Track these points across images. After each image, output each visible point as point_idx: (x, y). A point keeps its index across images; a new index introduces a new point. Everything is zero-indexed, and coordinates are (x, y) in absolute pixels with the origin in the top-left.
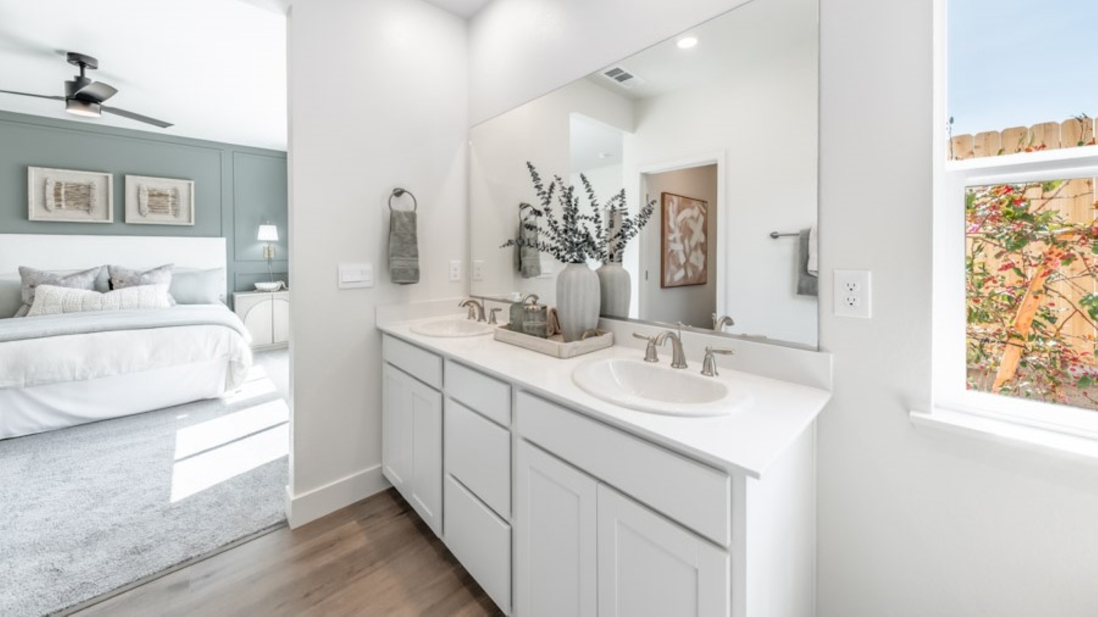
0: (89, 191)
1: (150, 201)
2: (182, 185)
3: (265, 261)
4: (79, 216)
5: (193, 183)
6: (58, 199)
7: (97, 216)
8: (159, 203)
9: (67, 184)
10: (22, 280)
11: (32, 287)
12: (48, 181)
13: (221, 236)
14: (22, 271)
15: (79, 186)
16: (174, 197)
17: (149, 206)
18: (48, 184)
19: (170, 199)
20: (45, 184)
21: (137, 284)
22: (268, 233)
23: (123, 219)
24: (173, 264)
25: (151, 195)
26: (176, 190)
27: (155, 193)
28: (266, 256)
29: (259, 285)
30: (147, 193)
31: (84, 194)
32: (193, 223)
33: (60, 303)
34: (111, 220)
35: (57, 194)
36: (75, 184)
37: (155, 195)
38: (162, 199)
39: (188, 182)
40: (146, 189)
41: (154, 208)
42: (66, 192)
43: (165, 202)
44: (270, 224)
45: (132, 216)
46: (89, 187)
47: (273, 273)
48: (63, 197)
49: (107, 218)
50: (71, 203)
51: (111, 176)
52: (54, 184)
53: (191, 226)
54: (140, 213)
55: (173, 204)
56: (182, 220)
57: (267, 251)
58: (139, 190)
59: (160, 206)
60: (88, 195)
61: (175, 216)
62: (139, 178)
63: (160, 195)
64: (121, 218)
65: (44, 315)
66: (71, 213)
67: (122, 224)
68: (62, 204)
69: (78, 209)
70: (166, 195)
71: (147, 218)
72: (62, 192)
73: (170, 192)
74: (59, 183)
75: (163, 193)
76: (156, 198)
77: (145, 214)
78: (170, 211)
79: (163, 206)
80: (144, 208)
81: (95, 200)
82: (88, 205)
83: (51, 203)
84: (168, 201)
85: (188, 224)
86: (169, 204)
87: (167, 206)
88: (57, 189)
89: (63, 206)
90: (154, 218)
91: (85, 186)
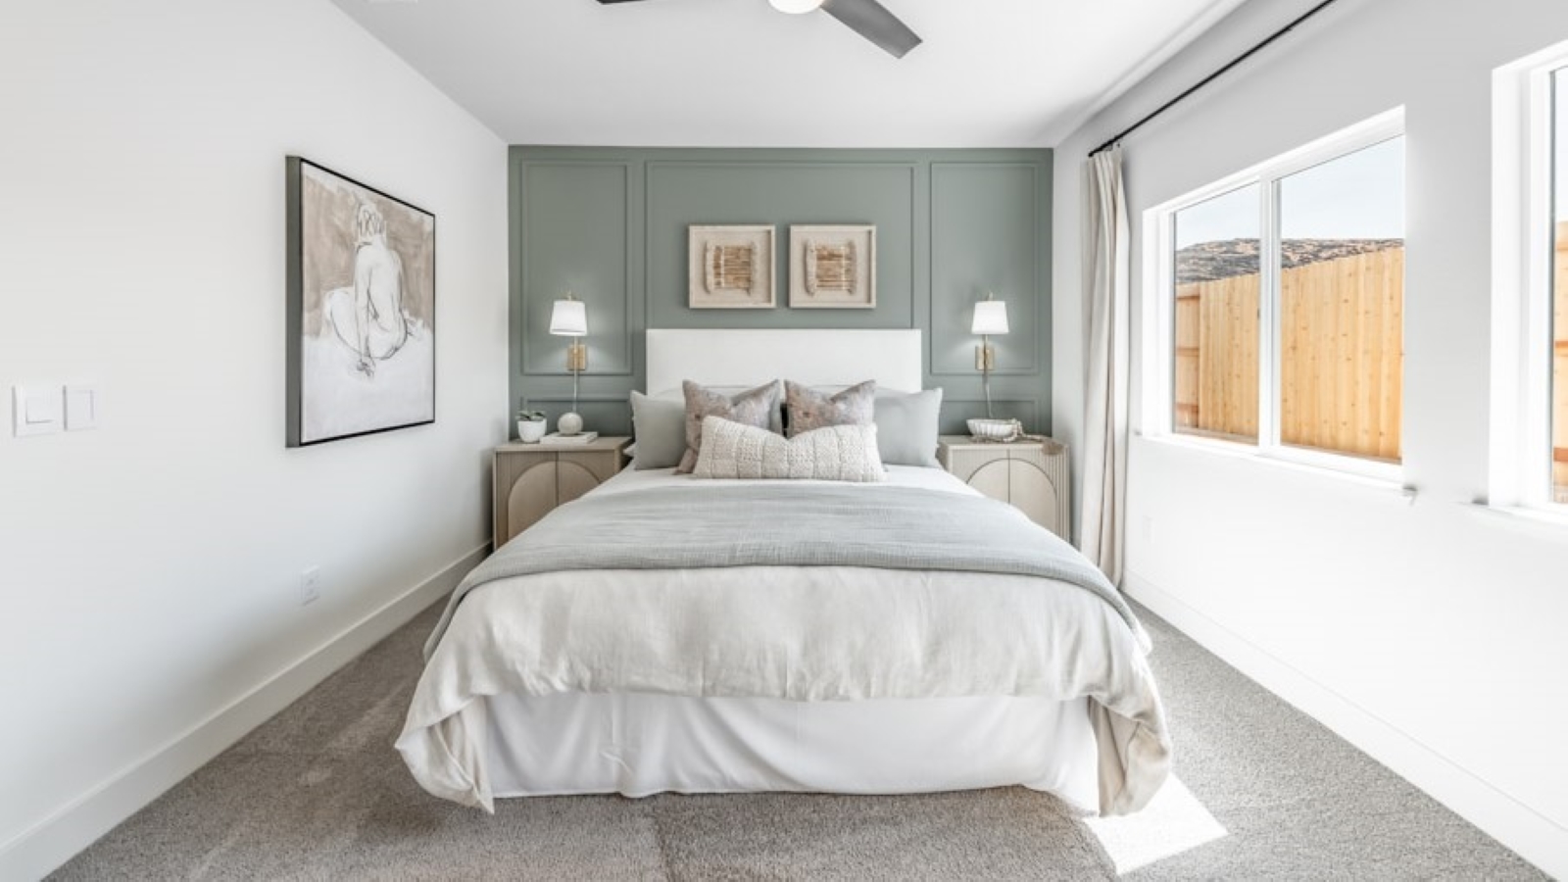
0: (750, 258)
1: (819, 267)
2: (857, 234)
3: (978, 375)
4: (737, 299)
5: (873, 228)
6: (718, 274)
7: (756, 300)
8: (829, 270)
9: (726, 248)
10: (687, 403)
11: (699, 417)
12: (708, 246)
13: (912, 327)
14: (688, 389)
15: (739, 249)
16: (849, 258)
17: (818, 276)
18: (708, 251)
19: (844, 262)
20: (705, 251)
21: (830, 422)
22: (990, 317)
23: (787, 303)
24: (873, 381)
25: (821, 258)
26: (851, 246)
27: (825, 253)
28: (981, 366)
29: (978, 425)
30: (815, 253)
31: (745, 263)
32: (873, 304)
33: (734, 454)
34: (773, 304)
35: (717, 266)
36: (733, 248)
37: (828, 256)
38: (833, 263)
39: (867, 228)
40: (813, 248)
41: (826, 280)
42: (726, 261)
43: (837, 269)
44: (995, 298)
45: (798, 298)
46: (750, 251)
47: (993, 402)
48: (722, 271)
49: (769, 299)
50: (731, 278)
51: (773, 228)
52: (714, 248)
53: (870, 310)
54: (807, 289)
55: (848, 271)
56: (858, 300)
57: (981, 355)
58: (805, 250)
59: (830, 276)
60: (748, 264)
61: (850, 291)
62: (807, 228)
63: (832, 256)
64: (785, 298)
65: (714, 477)
66: (730, 293)
67: (785, 309)
68: (722, 280)
69: (738, 287)
70: (840, 256)
71: (815, 297)
72: (722, 262)
73: (843, 250)
74: (718, 249)
75: (836, 252)
76: (825, 262)
77: (812, 290)
78: (844, 284)
79: (835, 276)
80: (813, 280)
81: (755, 271)
82: (749, 280)
83: (711, 279)
84: (841, 266)
85: (867, 306)
86: (843, 271)
87: (841, 274)
88: (717, 258)
89: (723, 285)
90: (825, 298)
91: (745, 250)
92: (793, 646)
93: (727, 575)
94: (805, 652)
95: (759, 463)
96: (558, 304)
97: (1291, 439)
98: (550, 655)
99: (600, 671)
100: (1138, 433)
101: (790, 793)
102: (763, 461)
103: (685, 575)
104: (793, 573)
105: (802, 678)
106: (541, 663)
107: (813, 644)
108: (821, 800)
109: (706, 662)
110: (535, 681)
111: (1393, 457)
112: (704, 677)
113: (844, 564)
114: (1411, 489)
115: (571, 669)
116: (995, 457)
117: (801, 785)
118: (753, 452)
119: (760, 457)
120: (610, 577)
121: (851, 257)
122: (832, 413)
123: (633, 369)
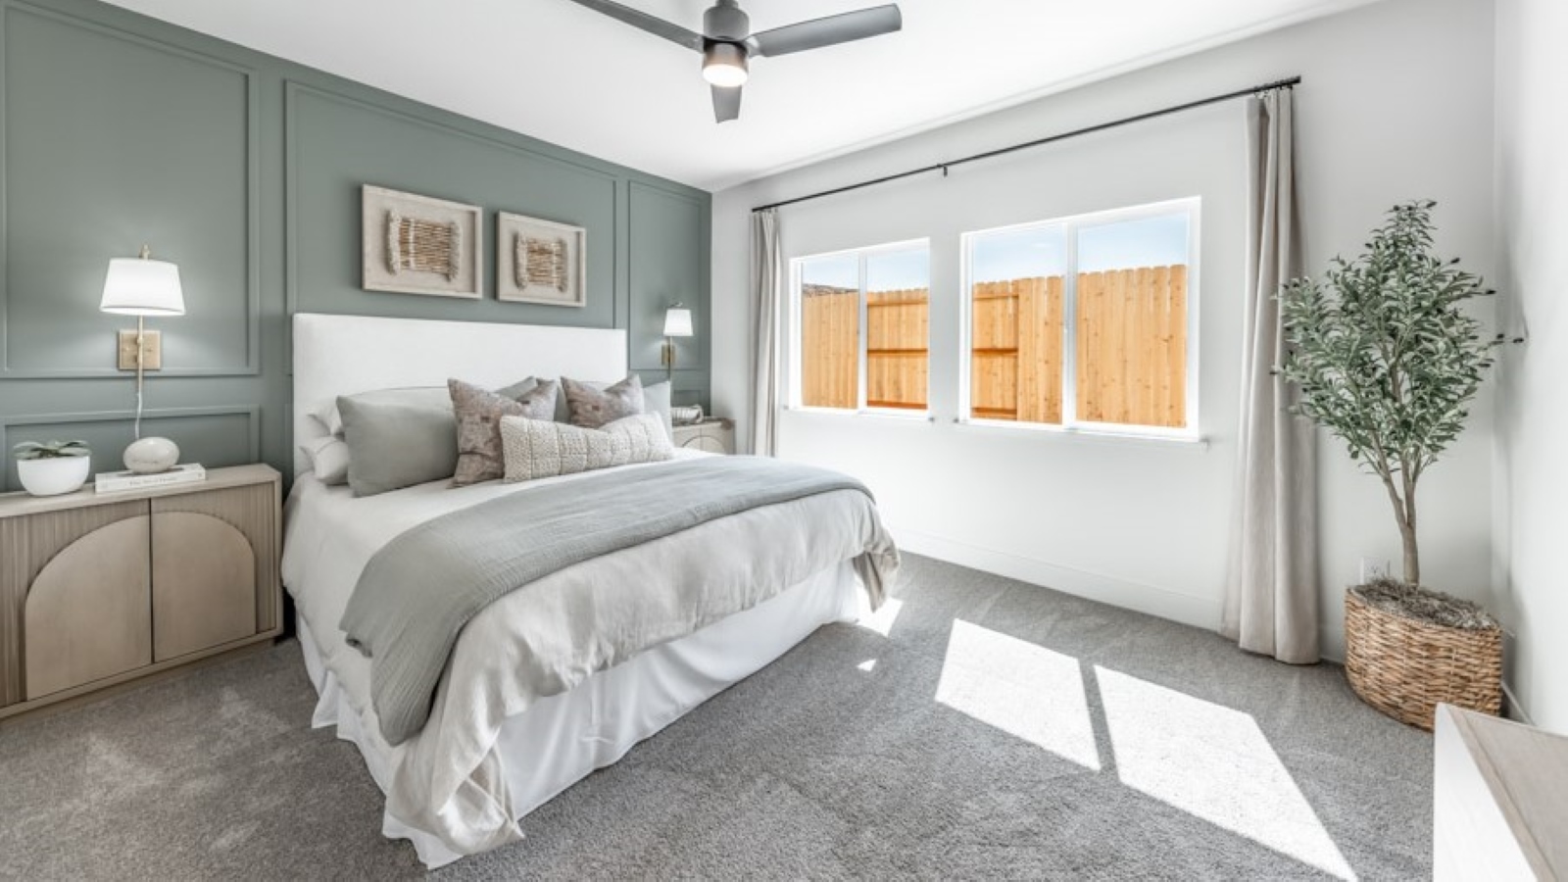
0: (448, 238)
1: (529, 261)
2: (567, 232)
3: (664, 370)
4: (430, 283)
5: (583, 230)
6: (405, 252)
7: (458, 287)
8: (539, 265)
9: (417, 222)
11: (488, 420)
12: (393, 215)
13: (615, 327)
14: (456, 390)
15: (435, 226)
16: (559, 255)
17: (528, 269)
18: (392, 220)
19: (555, 259)
20: (387, 219)
21: (619, 413)
22: (679, 323)
23: (495, 293)
25: (532, 251)
26: (562, 244)
27: (536, 247)
28: (666, 362)
30: (526, 245)
31: (442, 243)
32: (583, 303)
34: (479, 295)
35: (404, 242)
37: (539, 251)
38: (543, 258)
39: (576, 229)
40: (524, 239)
41: (538, 275)
42: (417, 238)
43: (548, 265)
44: (682, 307)
45: (507, 291)
46: (450, 230)
48: (411, 248)
49: (473, 289)
50: (424, 259)
51: (479, 210)
52: (400, 219)
53: (579, 308)
54: (518, 282)
55: (558, 268)
56: (567, 298)
57: (666, 354)
58: (515, 239)
59: (541, 271)
60: (448, 245)
61: (561, 289)
62: (517, 217)
63: (543, 251)
64: (493, 291)
65: (534, 478)
66: (420, 276)
67: (493, 302)
68: (412, 260)
69: (433, 270)
70: (550, 253)
71: (526, 291)
72: (411, 238)
73: (554, 247)
74: (406, 221)
75: (546, 247)
76: (537, 257)
77: (524, 284)
78: (555, 280)
79: (546, 271)
80: (524, 273)
81: (458, 255)
82: (448, 264)
83: (396, 256)
84: (551, 263)
85: (574, 304)
86: (554, 267)
87: (551, 271)
88: (404, 232)
89: (413, 265)
90: (534, 293)
91: (444, 229)
92: (747, 568)
93: (698, 531)
94: (754, 571)
95: (585, 456)
96: (115, 263)
97: (870, 403)
98: (581, 645)
99: (623, 644)
100: (786, 408)
101: (718, 694)
102: (588, 454)
103: (669, 541)
104: (734, 519)
105: (753, 590)
106: (574, 656)
107: (758, 567)
108: (738, 686)
109: (699, 602)
110: (570, 676)
111: (923, 406)
112: (697, 615)
113: (759, 505)
114: (932, 419)
115: (600, 649)
116: (689, 437)
117: (728, 682)
118: (578, 446)
119: (585, 450)
120: (616, 559)
121: (562, 255)
122: (620, 406)
123: (261, 369)
